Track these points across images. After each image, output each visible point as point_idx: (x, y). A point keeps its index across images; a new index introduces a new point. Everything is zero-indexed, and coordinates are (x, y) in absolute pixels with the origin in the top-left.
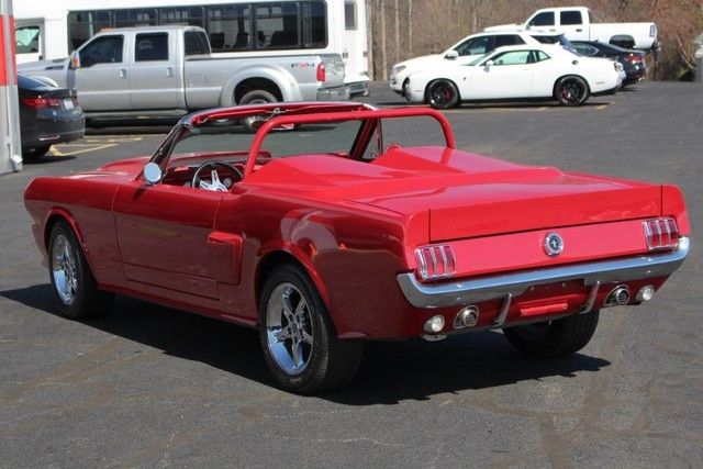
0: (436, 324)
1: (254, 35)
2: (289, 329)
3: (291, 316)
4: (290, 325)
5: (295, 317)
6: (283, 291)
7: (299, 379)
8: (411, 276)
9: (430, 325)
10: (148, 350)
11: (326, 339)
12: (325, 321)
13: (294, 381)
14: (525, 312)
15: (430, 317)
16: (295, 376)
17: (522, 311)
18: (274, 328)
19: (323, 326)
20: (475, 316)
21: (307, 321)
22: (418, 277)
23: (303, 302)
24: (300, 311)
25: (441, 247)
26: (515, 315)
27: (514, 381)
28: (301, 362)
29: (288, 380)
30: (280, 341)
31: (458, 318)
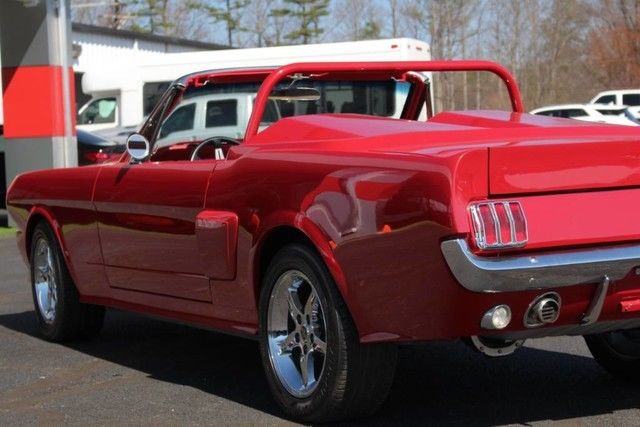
0: (499, 318)
1: (323, 105)
2: (297, 335)
3: (299, 317)
4: (298, 328)
5: (304, 317)
6: (290, 282)
7: (308, 403)
8: (462, 243)
9: (490, 319)
10: (129, 373)
11: (343, 345)
12: (342, 319)
13: (302, 405)
14: (627, 305)
15: (490, 307)
16: (303, 399)
17: (623, 303)
18: (278, 333)
19: (340, 326)
20: (556, 308)
21: (320, 322)
22: (472, 246)
23: (314, 294)
24: (311, 309)
25: (506, 204)
26: (612, 311)
27: (610, 411)
28: (312, 380)
29: (294, 403)
30: (285, 352)
31: (532, 311)
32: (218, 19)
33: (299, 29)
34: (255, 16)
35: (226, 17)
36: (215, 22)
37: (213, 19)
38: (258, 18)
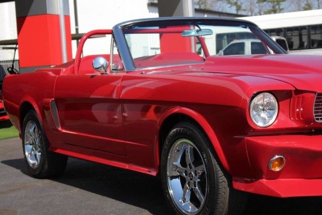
32: (231, 5)
33: (271, 8)
34: (249, 4)
35: (236, 4)
36: (230, 7)
37: (229, 5)
38: (251, 4)
